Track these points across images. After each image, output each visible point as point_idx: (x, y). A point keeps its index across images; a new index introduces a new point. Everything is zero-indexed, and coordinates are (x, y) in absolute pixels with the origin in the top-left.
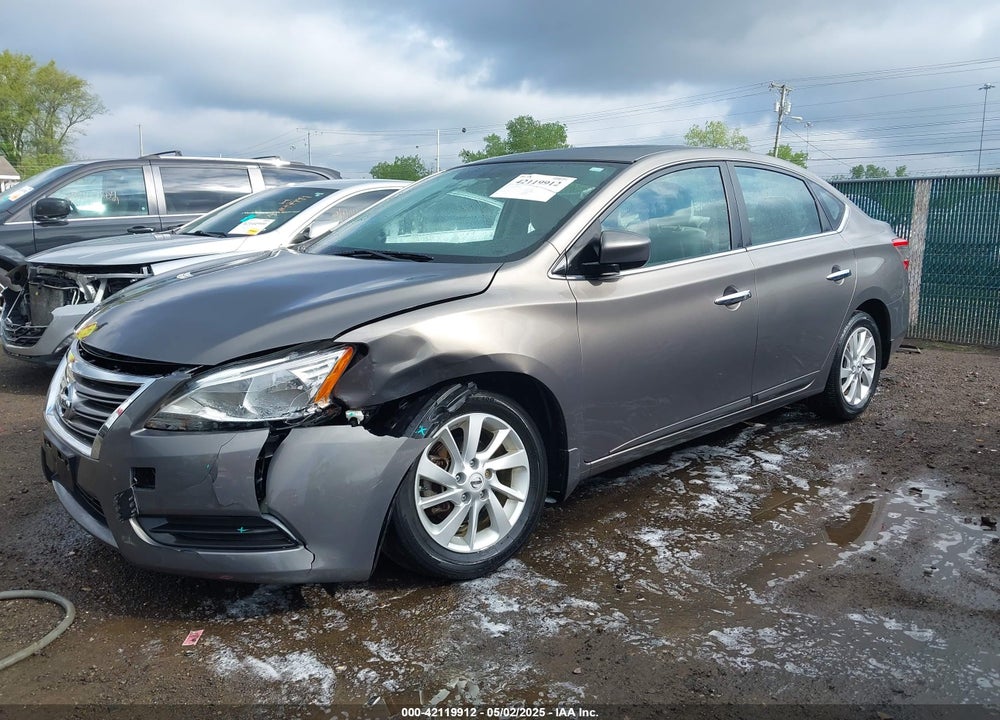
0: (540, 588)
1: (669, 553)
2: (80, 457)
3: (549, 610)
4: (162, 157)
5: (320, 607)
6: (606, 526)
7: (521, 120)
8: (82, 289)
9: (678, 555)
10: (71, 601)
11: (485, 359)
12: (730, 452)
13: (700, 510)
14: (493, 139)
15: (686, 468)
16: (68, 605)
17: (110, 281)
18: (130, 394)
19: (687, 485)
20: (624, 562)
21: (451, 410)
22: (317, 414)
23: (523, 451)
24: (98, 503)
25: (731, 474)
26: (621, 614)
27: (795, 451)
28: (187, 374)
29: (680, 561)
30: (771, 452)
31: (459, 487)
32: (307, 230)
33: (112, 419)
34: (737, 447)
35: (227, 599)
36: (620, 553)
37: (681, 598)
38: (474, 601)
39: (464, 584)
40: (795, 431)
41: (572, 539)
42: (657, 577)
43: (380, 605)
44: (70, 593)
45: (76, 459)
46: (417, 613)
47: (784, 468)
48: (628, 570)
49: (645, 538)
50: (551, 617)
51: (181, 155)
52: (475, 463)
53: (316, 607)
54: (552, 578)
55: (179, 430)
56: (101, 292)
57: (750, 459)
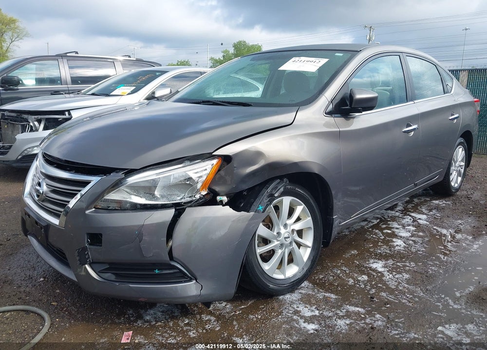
0: (326, 299)
1: (391, 275)
2: (50, 225)
3: (337, 314)
4: (68, 54)
5: (200, 314)
6: (348, 259)
7: (240, 43)
8: (31, 124)
9: (397, 276)
10: (47, 312)
11: (295, 164)
12: (397, 214)
13: (397, 248)
14: (226, 51)
15: (378, 223)
16: (46, 316)
17: (47, 119)
18: (84, 186)
19: (383, 233)
20: (368, 281)
21: (276, 195)
22: (200, 198)
23: (310, 218)
24: (64, 254)
25: (404, 227)
26: (380, 316)
27: (431, 213)
28: (121, 175)
29: (400, 280)
30: (420, 213)
31: (278, 241)
32: (154, 93)
33: (72, 203)
34: (400, 210)
35: (142, 309)
36: (363, 276)
37: (411, 304)
38: (290, 308)
39: (281, 297)
40: (426, 201)
41: (334, 267)
42: (391, 291)
43: (235, 312)
44: (45, 307)
45: (48, 226)
46: (259, 317)
47: (430, 222)
48: (372, 287)
49: (374, 266)
50: (339, 318)
51: (78, 54)
52: (285, 226)
53: (197, 314)
54: (331, 293)
55: (115, 210)
56: (42, 126)
57: (410, 218)
